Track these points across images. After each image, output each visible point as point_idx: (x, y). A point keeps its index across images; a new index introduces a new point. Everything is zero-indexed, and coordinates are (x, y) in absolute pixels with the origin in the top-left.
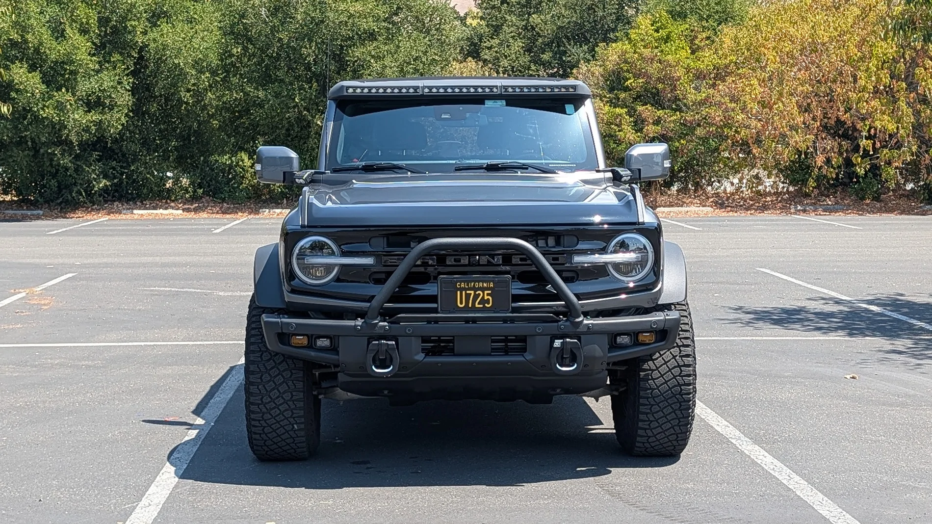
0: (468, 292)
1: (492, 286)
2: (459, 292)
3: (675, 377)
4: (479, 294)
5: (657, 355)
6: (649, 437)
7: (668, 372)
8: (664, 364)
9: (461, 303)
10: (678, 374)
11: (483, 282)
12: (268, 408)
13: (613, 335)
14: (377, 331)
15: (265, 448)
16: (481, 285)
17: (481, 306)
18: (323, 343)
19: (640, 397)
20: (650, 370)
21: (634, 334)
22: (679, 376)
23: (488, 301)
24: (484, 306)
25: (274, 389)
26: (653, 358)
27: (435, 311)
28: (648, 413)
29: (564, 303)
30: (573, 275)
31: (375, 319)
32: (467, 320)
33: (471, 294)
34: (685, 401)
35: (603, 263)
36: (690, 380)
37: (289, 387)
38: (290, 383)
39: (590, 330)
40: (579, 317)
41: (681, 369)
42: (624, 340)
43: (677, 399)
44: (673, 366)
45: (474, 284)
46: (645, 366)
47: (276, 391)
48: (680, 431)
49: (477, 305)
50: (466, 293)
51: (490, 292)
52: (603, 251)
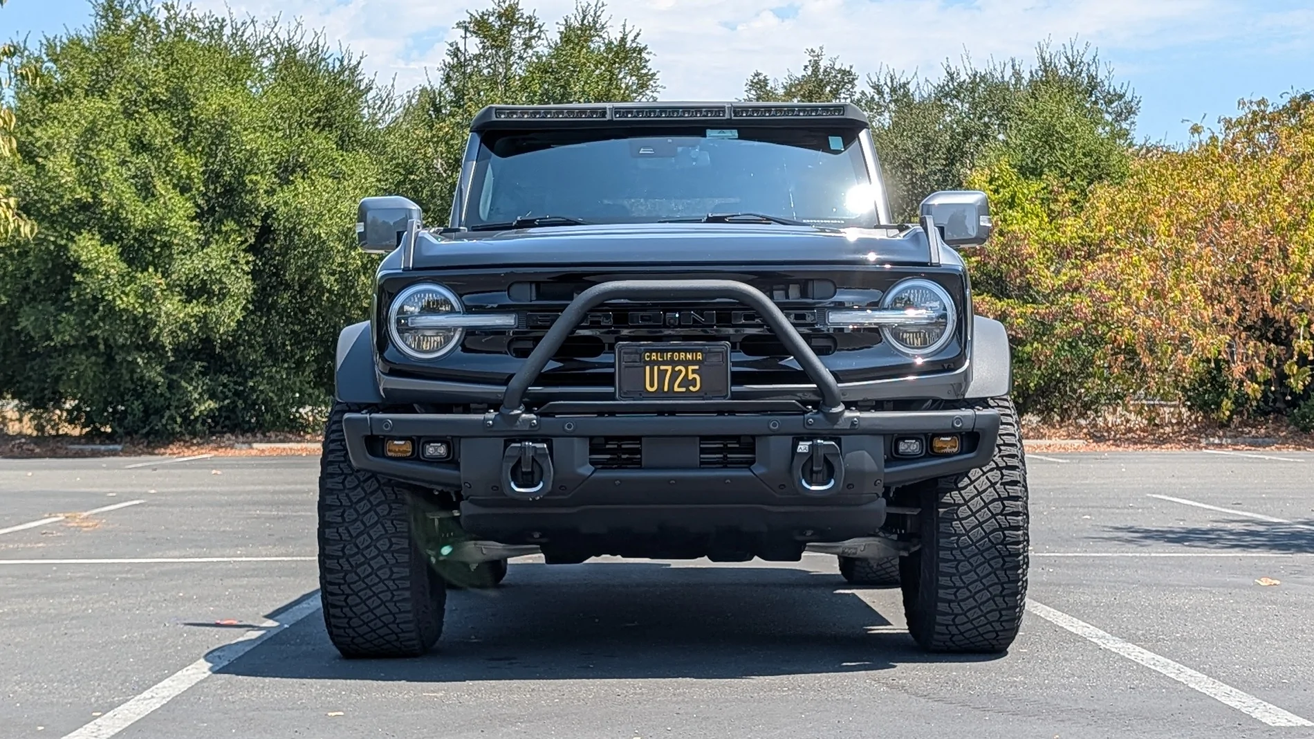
0: (662, 367)
1: (700, 357)
2: (648, 368)
3: (994, 516)
4: (680, 371)
5: (966, 481)
6: (956, 615)
7: (983, 508)
8: (976, 496)
9: (652, 385)
10: (999, 511)
11: (686, 351)
12: (353, 563)
13: (894, 437)
14: (519, 426)
15: (350, 631)
16: (682, 355)
17: (683, 390)
18: (436, 450)
19: (940, 548)
20: (955, 504)
21: (928, 437)
22: (1001, 514)
23: (693, 382)
24: (688, 389)
25: (361, 533)
26: (960, 485)
27: (611, 396)
28: (954, 575)
29: (815, 386)
30: (829, 342)
31: (517, 408)
32: (661, 411)
33: (667, 370)
34: (1010, 555)
35: (875, 324)
36: (1018, 521)
37: (386, 531)
38: (388, 524)
39: (855, 430)
40: (837, 405)
41: (1003, 504)
42: (910, 447)
43: (999, 552)
44: (991, 498)
45: (672, 355)
46: (947, 499)
47: (365, 536)
48: (1005, 606)
49: (676, 389)
50: (659, 369)
51: (697, 367)
52: (875, 306)
